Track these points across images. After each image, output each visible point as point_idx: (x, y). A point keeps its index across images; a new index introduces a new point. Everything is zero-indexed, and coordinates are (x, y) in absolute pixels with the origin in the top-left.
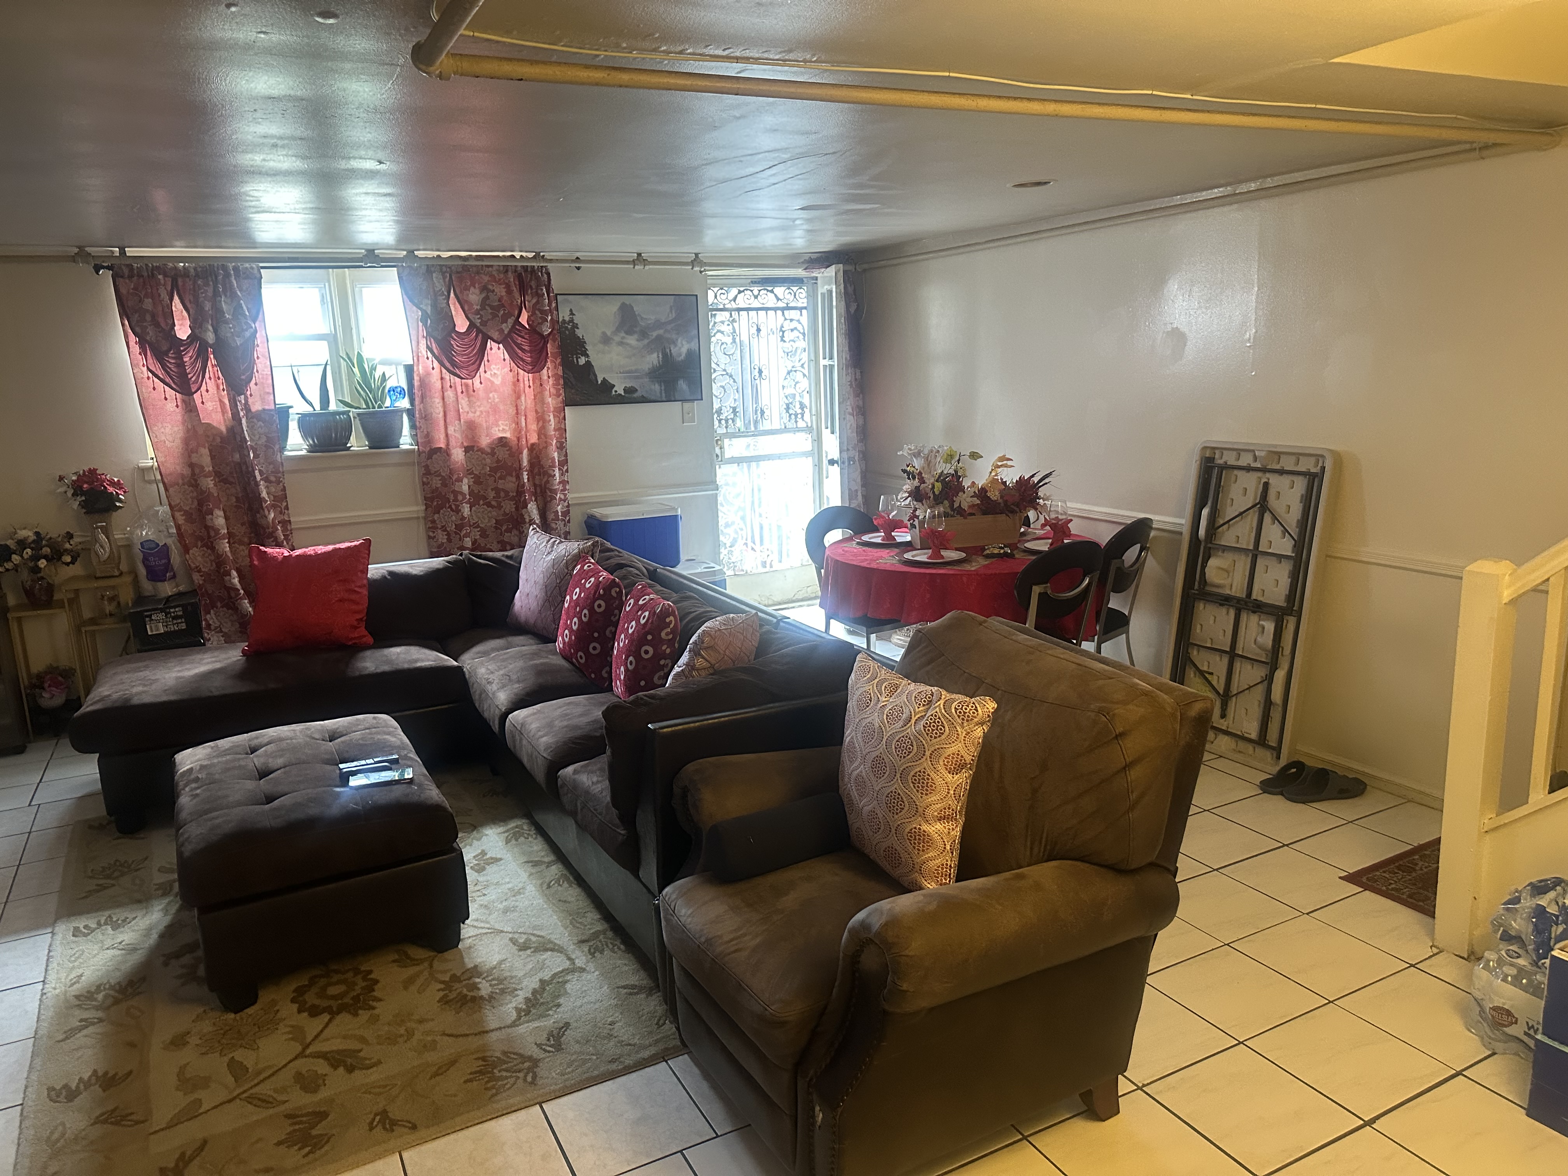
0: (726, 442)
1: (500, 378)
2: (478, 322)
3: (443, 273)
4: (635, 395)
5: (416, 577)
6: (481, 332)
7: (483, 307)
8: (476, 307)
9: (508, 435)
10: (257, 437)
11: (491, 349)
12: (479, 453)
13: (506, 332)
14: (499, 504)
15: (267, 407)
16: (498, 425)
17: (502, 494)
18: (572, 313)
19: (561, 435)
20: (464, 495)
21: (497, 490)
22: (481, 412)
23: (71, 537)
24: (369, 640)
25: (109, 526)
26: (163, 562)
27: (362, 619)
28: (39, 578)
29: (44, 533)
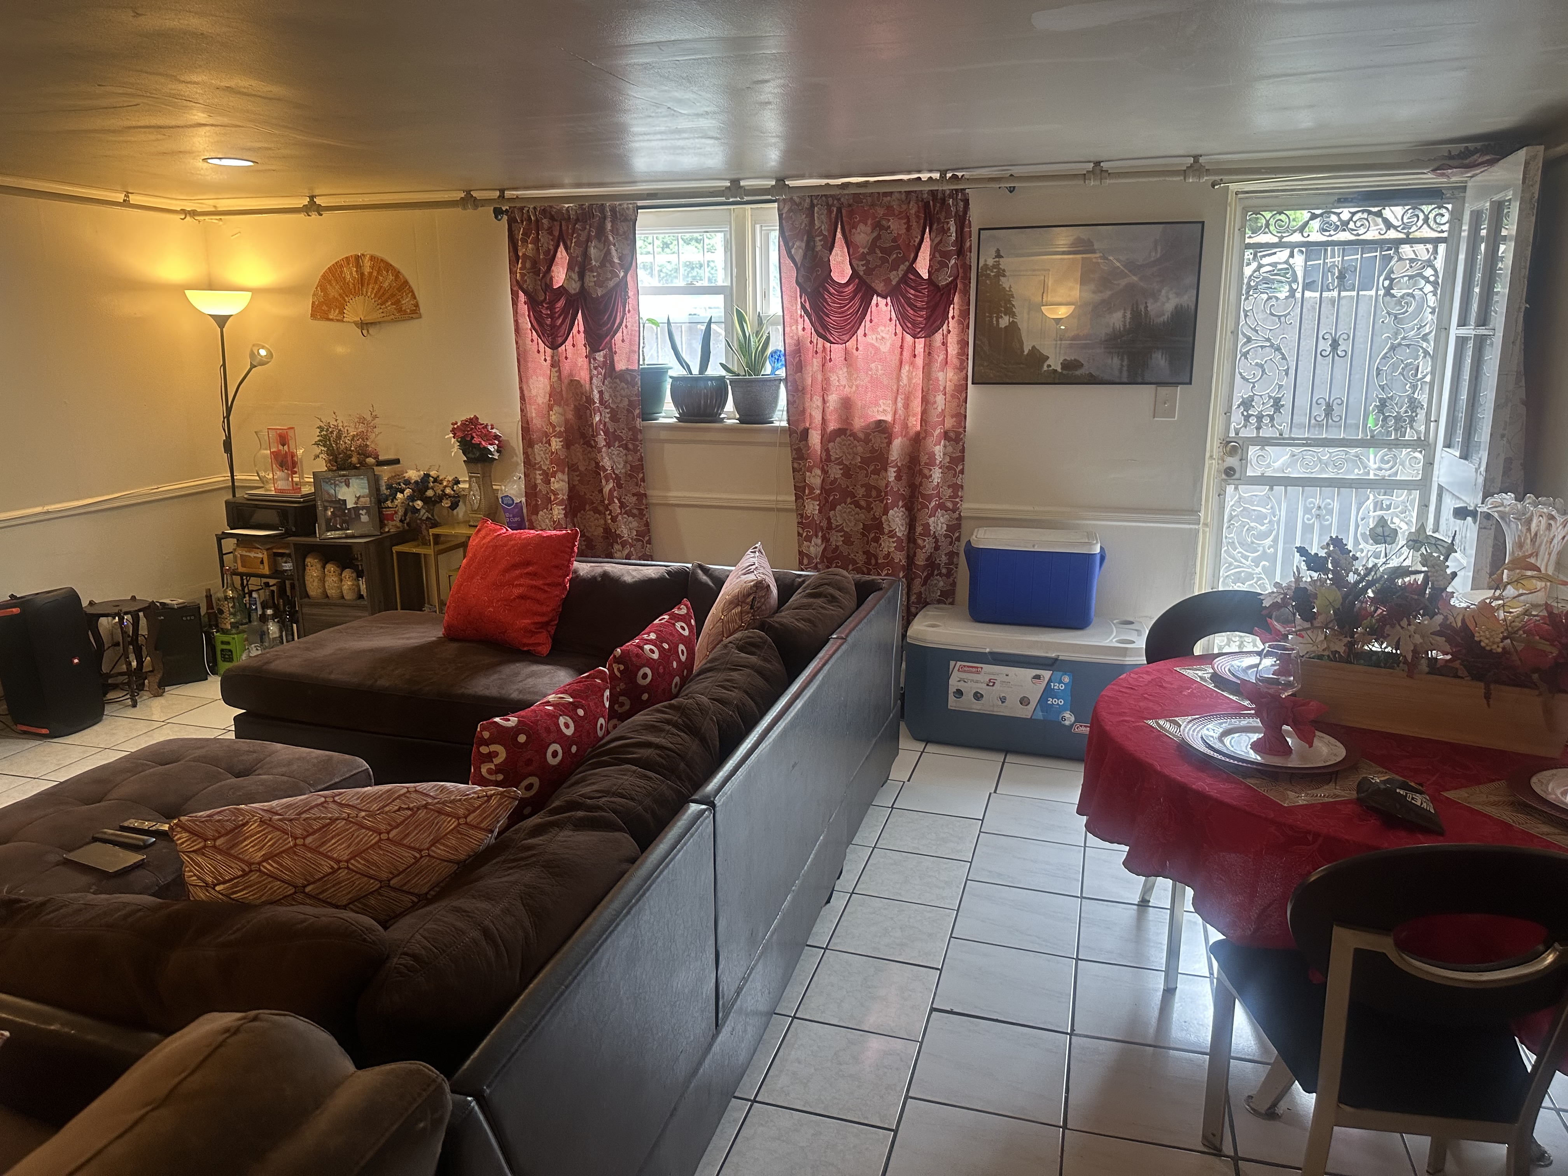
0: (1253, 451)
1: (888, 344)
2: (861, 270)
3: (829, 207)
4: (1078, 372)
5: (625, 585)
6: (865, 283)
7: (872, 251)
8: (861, 250)
9: (889, 418)
10: (619, 399)
11: (877, 305)
12: (852, 438)
13: (894, 283)
14: (869, 504)
15: (630, 367)
16: (878, 405)
17: (874, 493)
18: (999, 256)
19: (959, 423)
20: (812, 489)
21: (868, 487)
22: (857, 386)
23: (457, 482)
24: (545, 650)
25: (483, 477)
26: (516, 519)
27: (547, 624)
28: (424, 518)
29: (435, 476)
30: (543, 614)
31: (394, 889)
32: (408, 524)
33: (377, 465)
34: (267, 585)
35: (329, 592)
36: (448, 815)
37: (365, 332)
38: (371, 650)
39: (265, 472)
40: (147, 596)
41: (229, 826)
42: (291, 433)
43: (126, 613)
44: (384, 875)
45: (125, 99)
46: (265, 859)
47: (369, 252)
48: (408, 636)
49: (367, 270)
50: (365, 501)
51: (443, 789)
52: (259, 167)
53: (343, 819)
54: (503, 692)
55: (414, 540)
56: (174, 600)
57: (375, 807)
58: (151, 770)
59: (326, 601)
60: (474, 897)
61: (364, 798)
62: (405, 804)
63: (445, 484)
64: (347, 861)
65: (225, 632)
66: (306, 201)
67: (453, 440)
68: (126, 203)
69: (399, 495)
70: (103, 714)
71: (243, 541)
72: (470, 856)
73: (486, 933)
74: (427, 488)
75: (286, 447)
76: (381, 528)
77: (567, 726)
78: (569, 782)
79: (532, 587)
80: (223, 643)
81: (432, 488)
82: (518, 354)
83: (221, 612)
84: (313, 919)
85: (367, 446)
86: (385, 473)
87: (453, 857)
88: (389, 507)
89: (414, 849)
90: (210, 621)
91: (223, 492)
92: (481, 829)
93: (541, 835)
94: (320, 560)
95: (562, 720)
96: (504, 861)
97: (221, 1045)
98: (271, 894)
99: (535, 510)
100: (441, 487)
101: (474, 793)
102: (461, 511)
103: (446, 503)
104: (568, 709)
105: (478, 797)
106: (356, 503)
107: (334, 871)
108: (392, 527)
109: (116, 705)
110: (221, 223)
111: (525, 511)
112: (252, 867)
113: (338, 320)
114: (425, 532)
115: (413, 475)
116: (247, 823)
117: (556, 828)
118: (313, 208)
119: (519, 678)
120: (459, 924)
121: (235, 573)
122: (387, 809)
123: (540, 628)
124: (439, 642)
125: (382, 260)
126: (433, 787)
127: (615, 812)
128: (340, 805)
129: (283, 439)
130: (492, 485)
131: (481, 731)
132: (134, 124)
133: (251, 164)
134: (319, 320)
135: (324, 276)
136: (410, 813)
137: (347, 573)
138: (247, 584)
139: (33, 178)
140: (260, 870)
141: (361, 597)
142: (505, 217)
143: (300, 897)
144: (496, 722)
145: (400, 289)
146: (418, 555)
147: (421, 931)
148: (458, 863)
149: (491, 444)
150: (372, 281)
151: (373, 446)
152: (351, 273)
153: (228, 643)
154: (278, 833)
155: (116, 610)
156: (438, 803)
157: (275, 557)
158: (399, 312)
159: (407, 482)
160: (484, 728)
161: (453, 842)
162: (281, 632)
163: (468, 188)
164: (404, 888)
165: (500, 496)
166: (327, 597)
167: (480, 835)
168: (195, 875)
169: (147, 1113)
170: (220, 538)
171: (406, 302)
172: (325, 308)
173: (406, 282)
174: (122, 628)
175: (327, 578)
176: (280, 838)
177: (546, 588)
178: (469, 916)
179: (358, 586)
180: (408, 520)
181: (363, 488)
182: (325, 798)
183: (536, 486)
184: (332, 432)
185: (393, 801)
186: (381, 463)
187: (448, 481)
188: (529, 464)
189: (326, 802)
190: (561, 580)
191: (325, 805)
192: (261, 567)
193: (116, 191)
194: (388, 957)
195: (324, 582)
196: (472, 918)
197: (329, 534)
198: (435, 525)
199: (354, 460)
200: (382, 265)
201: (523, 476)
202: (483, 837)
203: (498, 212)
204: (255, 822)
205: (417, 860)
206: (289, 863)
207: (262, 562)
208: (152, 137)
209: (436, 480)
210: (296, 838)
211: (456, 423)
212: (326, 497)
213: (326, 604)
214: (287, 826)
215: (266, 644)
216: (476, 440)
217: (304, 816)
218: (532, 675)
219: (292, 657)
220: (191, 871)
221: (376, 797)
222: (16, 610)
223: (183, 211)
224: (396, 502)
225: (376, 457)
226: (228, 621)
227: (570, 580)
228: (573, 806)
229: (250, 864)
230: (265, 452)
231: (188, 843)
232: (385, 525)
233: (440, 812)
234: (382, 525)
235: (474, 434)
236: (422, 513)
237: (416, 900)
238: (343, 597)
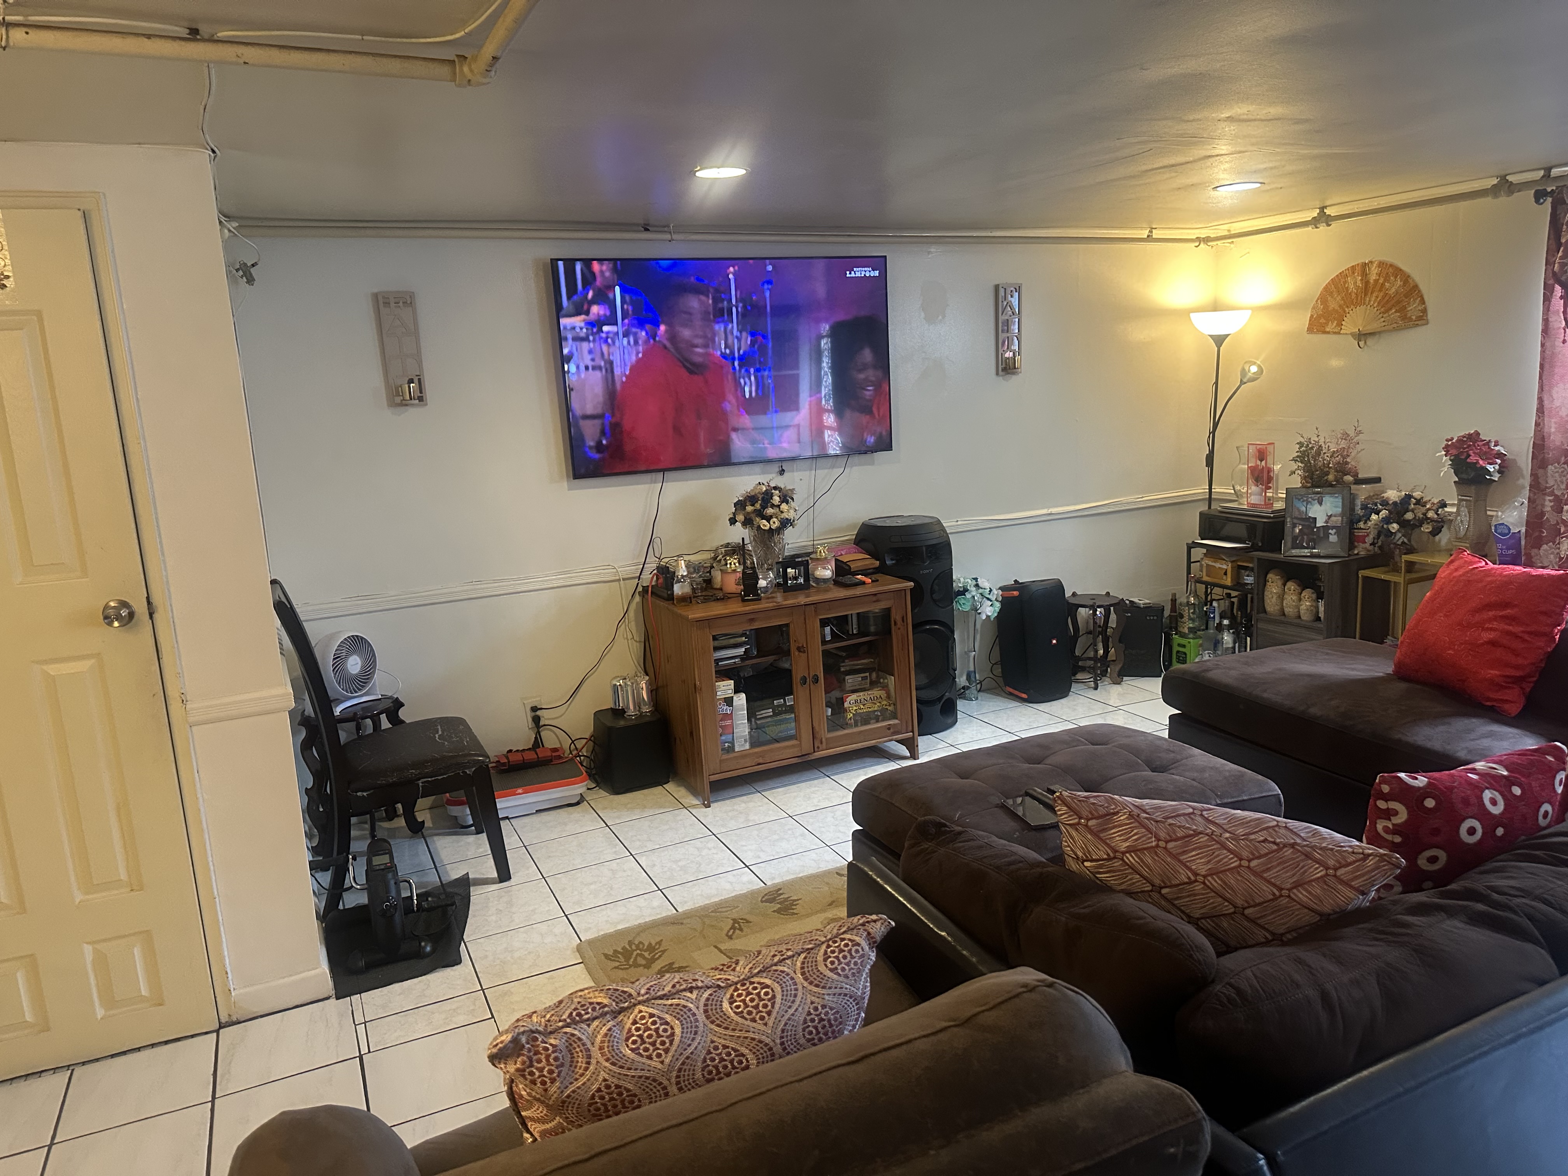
23: (1443, 505)
24: (1514, 709)
25: (1476, 501)
26: (1510, 552)
27: (1522, 679)
28: (1399, 543)
29: (1419, 497)
30: (1517, 667)
31: (1247, 918)
32: (1380, 547)
33: (1355, 484)
34: (1229, 595)
35: (1286, 610)
36: (1317, 861)
37: (1362, 344)
38: (1309, 675)
39: (1241, 486)
40: (1119, 593)
41: (1102, 811)
42: (1270, 448)
43: (1099, 607)
44: (1240, 902)
45: (1140, 147)
46: (1129, 850)
47: (1378, 258)
48: (1352, 666)
49: (1373, 277)
50: (1337, 521)
51: (1316, 834)
52: (1266, 187)
53: (1207, 834)
54: (1449, 747)
55: (1386, 565)
56: (1141, 600)
57: (1240, 831)
58: (1082, 747)
59: (1282, 618)
60: (1324, 955)
61: (1232, 819)
62: (1272, 837)
63: (1428, 506)
64: (1205, 876)
65: (1183, 636)
66: (1315, 213)
67: (1444, 458)
68: (1149, 238)
69: (1374, 517)
70: (1069, 691)
71: (1212, 552)
72: (1336, 913)
73: (1325, 996)
74: (1407, 511)
75: (1263, 463)
76: (1349, 551)
77: (1494, 802)
78: (1482, 868)
79: (1509, 633)
80: (1179, 645)
81: (1413, 511)
82: (1543, 359)
83: (1182, 616)
84: (1150, 920)
85: (1347, 463)
86: (1363, 492)
87: (1315, 906)
88: (1361, 529)
89: (1274, 885)
90: (1171, 623)
91: (1200, 503)
92: (1351, 887)
93: (1423, 915)
94: (1282, 577)
95: (1487, 795)
96: (1371, 930)
97: (1017, 995)
98: (1130, 885)
99: (1537, 543)
100: (1423, 509)
101: (1350, 846)
102: (1444, 538)
103: (1427, 528)
104: (1501, 784)
105: (1353, 853)
106: (1326, 522)
107: (1191, 882)
108: (1362, 550)
109: (1080, 685)
110: (1232, 246)
111: (1523, 542)
112: (1115, 855)
113: (1335, 333)
114: (1397, 558)
115: (1393, 495)
116: (1118, 813)
117: (1443, 914)
118: (1323, 219)
119: (1472, 736)
120: (1297, 977)
121: (1199, 581)
122: (1253, 837)
123: (1513, 683)
124: (1386, 679)
125: (1391, 265)
126: (1306, 828)
127: (1530, 918)
128: (1207, 819)
129: (1262, 455)
130: (1486, 510)
131: (1380, 783)
132: (1150, 167)
133: (1259, 185)
134: (1315, 333)
135: (1326, 288)
136: (1275, 847)
137: (1307, 593)
138: (1211, 593)
139: (1076, 227)
140: (1123, 860)
141: (1318, 619)
142: (1550, 200)
143: (1155, 895)
144: (1399, 778)
145: (1408, 295)
146: (1388, 582)
147: (1254, 969)
148: (1321, 914)
149: (1491, 464)
150: (1378, 287)
151: (1353, 463)
152: (1355, 283)
153: (1184, 646)
154: (1144, 830)
155: (1091, 603)
156: (1307, 846)
157: (1239, 569)
158: (1403, 320)
159: (1385, 503)
160: (1383, 781)
161: (1317, 890)
162: (1235, 643)
163: (1503, 173)
164: (1259, 921)
165: (1494, 523)
166: (1284, 615)
167: (1350, 894)
168: (1069, 846)
169: (950, 1027)
170: (1191, 546)
171: (1413, 308)
172: (1322, 321)
173: (1416, 287)
174: (1094, 619)
175: (1286, 596)
176: (1145, 835)
177: (1526, 637)
178: (1310, 972)
179: (1317, 608)
180: (1380, 543)
181: (1336, 507)
182: (1194, 809)
183: (1543, 514)
184: (1312, 448)
185: (1260, 831)
186: (1359, 482)
187: (1433, 504)
188: (1537, 487)
189: (1193, 813)
190: (1547, 629)
191: (1192, 816)
192: (1225, 577)
193: (1142, 228)
194: (1213, 981)
195: (1283, 600)
196: (1313, 974)
197: (1295, 552)
198: (1411, 551)
199: (1331, 477)
200: (1391, 271)
201: (1526, 502)
202: (1352, 896)
203: (1539, 196)
204: (1125, 814)
205: (1276, 898)
206: (1149, 861)
207: (1226, 574)
208: (1167, 176)
209: (1419, 502)
210: (1159, 840)
211: (1452, 439)
212: (1296, 514)
213: (1283, 623)
214: (1152, 826)
215: (1219, 652)
216: (1473, 459)
217: (1170, 821)
218: (1491, 735)
219: (1230, 669)
220: (1066, 842)
221: (1244, 823)
222: (1016, 593)
223: (1199, 239)
224: (1369, 524)
225: (1356, 475)
226: (1186, 625)
227: (1562, 632)
228: (1472, 895)
229: (1115, 851)
230: (1243, 466)
231: (1066, 816)
232: (1355, 547)
233: (1308, 856)
234: (1352, 547)
235: (1471, 452)
236: (1397, 537)
237: (1270, 938)
238: (1299, 617)
